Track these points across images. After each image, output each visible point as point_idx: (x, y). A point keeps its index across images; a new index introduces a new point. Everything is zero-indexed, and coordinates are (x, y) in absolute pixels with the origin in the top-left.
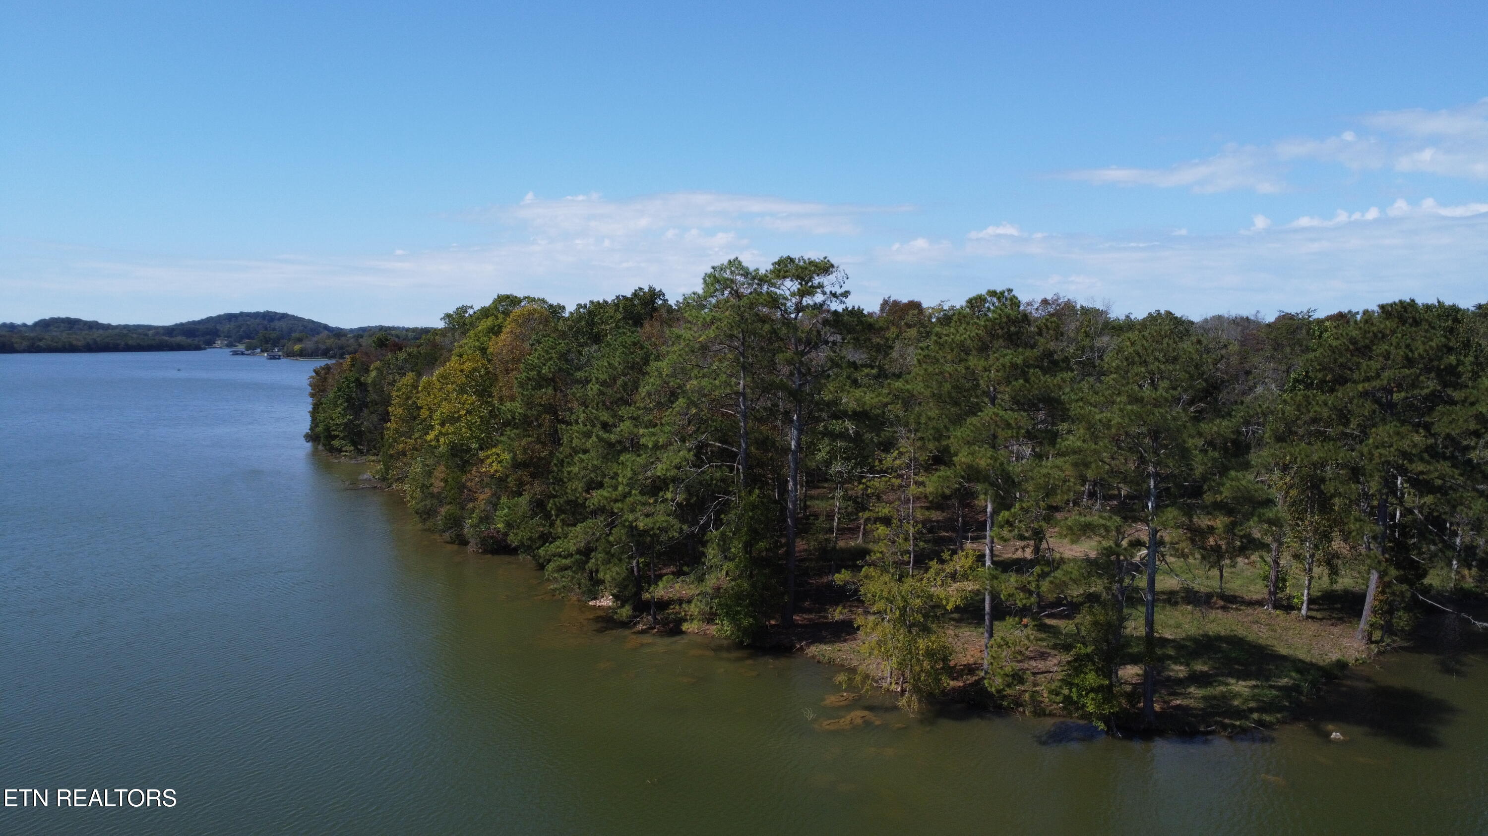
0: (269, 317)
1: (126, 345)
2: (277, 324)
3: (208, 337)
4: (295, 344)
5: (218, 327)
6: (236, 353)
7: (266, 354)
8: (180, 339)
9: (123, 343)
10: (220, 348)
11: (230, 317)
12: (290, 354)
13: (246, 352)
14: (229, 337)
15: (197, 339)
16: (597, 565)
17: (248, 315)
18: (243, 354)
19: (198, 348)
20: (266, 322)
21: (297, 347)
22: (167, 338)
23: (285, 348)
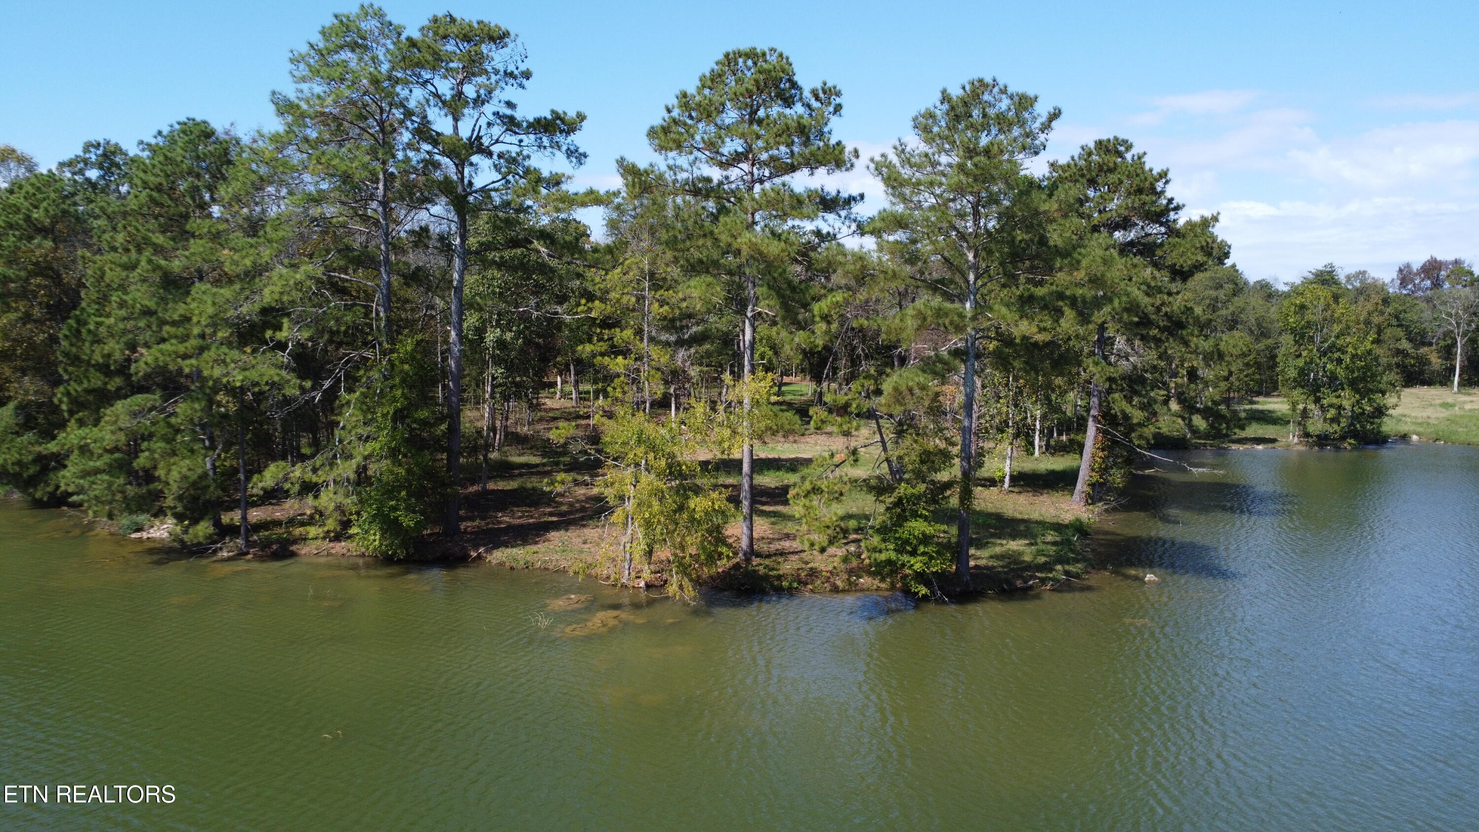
16: (154, 459)
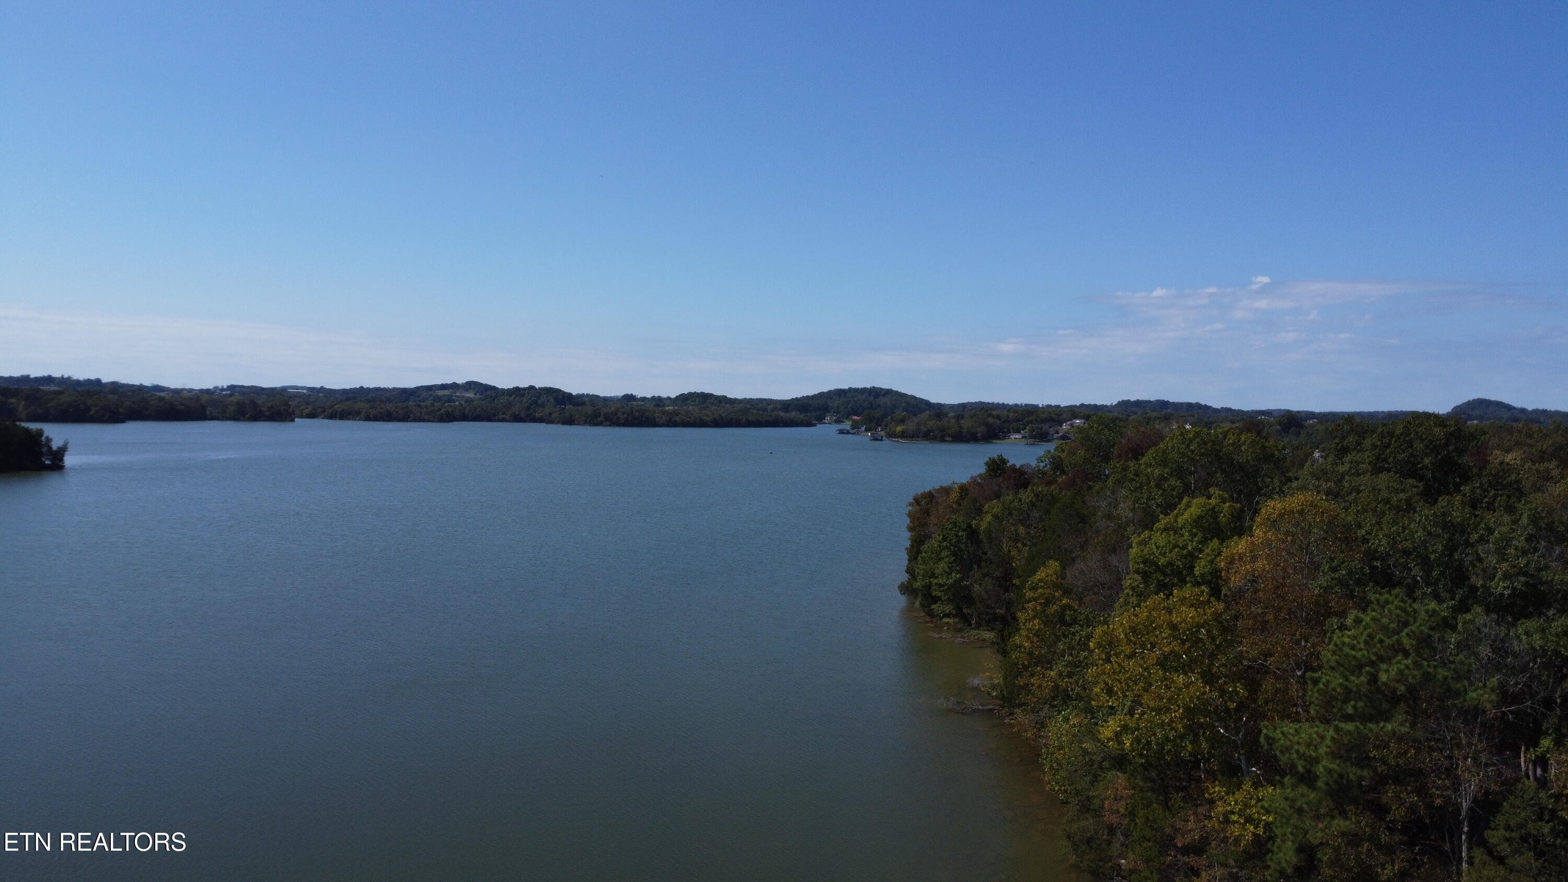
0: (875, 393)
1: (747, 420)
2: (882, 400)
3: (818, 413)
4: (897, 425)
5: (829, 403)
6: (842, 432)
7: (869, 434)
8: (793, 414)
9: (744, 419)
10: (829, 423)
11: (840, 393)
12: (891, 435)
13: (852, 431)
14: (837, 413)
15: (809, 414)
17: (856, 390)
18: (848, 433)
19: (809, 424)
20: (871, 399)
21: (899, 429)
22: (782, 414)
23: (888, 428)
